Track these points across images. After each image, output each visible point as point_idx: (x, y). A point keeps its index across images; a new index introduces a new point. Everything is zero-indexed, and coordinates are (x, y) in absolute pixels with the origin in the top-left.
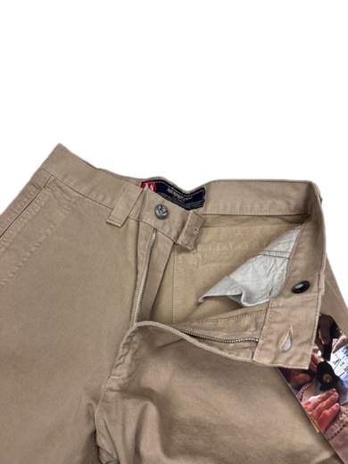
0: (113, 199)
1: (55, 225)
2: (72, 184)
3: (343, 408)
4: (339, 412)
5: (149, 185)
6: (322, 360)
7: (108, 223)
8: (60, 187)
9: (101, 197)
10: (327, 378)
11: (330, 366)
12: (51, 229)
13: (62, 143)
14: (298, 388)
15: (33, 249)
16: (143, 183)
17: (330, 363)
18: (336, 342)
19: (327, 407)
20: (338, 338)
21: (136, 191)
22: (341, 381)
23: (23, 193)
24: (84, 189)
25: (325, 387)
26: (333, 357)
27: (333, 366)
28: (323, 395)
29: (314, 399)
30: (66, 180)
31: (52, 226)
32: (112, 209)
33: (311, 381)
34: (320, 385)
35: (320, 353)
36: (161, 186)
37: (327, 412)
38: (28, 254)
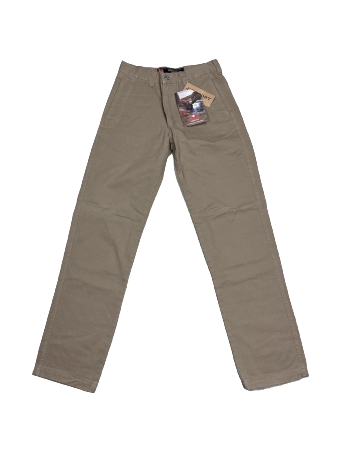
0: (148, 78)
1: (130, 90)
2: (132, 75)
3: (190, 115)
4: (188, 115)
5: (161, 70)
6: (191, 103)
7: (149, 86)
8: (128, 77)
9: (143, 78)
10: (190, 107)
11: (192, 105)
12: (129, 92)
13: (123, 60)
14: (180, 106)
15: (126, 99)
16: (158, 69)
17: (193, 105)
18: (198, 101)
19: (186, 113)
20: (199, 100)
21: (155, 74)
22: (193, 109)
24: (137, 76)
25: (188, 109)
26: (195, 104)
28: (186, 110)
29: (183, 110)
30: (130, 74)
32: (149, 81)
33: (184, 106)
34: (186, 108)
35: (191, 101)
36: (166, 70)
37: (185, 114)
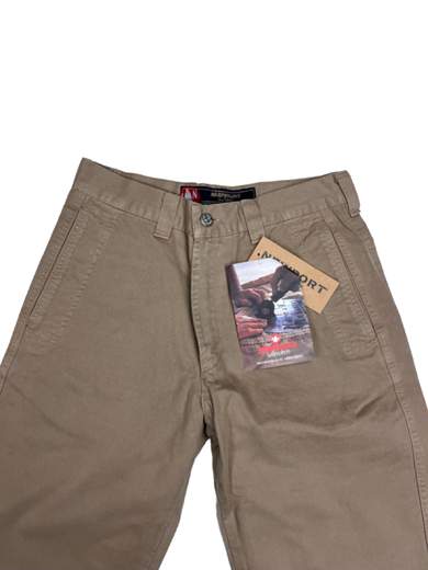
0: (154, 213)
1: (102, 244)
2: (108, 200)
3: (264, 334)
4: (261, 334)
5: (192, 192)
6: (270, 299)
7: (155, 237)
9: (141, 212)
10: (266, 311)
11: (273, 306)
12: (99, 248)
14: (239, 305)
15: (89, 271)
16: (182, 188)
17: (275, 304)
18: (290, 293)
19: (253, 327)
21: (175, 202)
22: (276, 319)
23: (62, 218)
24: (123, 205)
25: (259, 315)
26: (280, 302)
27: (276, 307)
28: (255, 319)
29: (246, 317)
30: (102, 198)
31: (100, 245)
32: (156, 223)
33: (251, 307)
34: (256, 312)
35: (271, 294)
36: (205, 192)
37: (251, 330)
38: (87, 277)
